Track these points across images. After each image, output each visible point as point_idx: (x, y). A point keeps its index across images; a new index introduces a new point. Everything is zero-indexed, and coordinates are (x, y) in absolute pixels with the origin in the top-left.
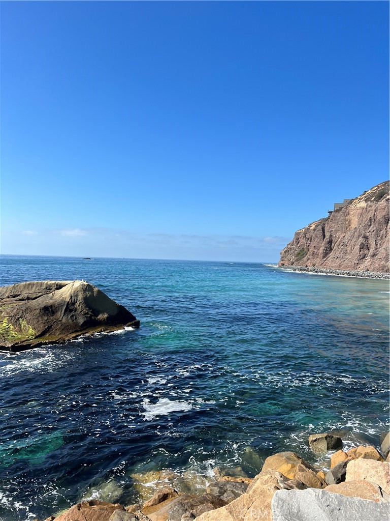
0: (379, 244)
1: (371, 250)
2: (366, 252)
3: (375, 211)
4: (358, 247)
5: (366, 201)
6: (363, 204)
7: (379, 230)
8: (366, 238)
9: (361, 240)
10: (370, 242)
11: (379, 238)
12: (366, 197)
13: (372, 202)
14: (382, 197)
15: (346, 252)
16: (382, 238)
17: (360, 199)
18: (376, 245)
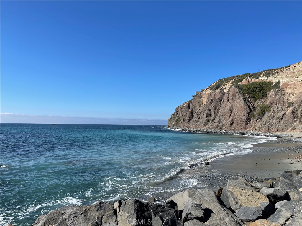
0: (216, 114)
1: (212, 117)
2: (209, 118)
3: (215, 95)
4: (205, 115)
5: (210, 90)
6: (209, 92)
7: (216, 106)
8: (209, 110)
9: (207, 111)
10: (211, 112)
11: (216, 110)
12: (210, 88)
13: (213, 90)
14: (218, 87)
15: (199, 119)
16: (218, 111)
17: (208, 89)
18: (215, 114)
